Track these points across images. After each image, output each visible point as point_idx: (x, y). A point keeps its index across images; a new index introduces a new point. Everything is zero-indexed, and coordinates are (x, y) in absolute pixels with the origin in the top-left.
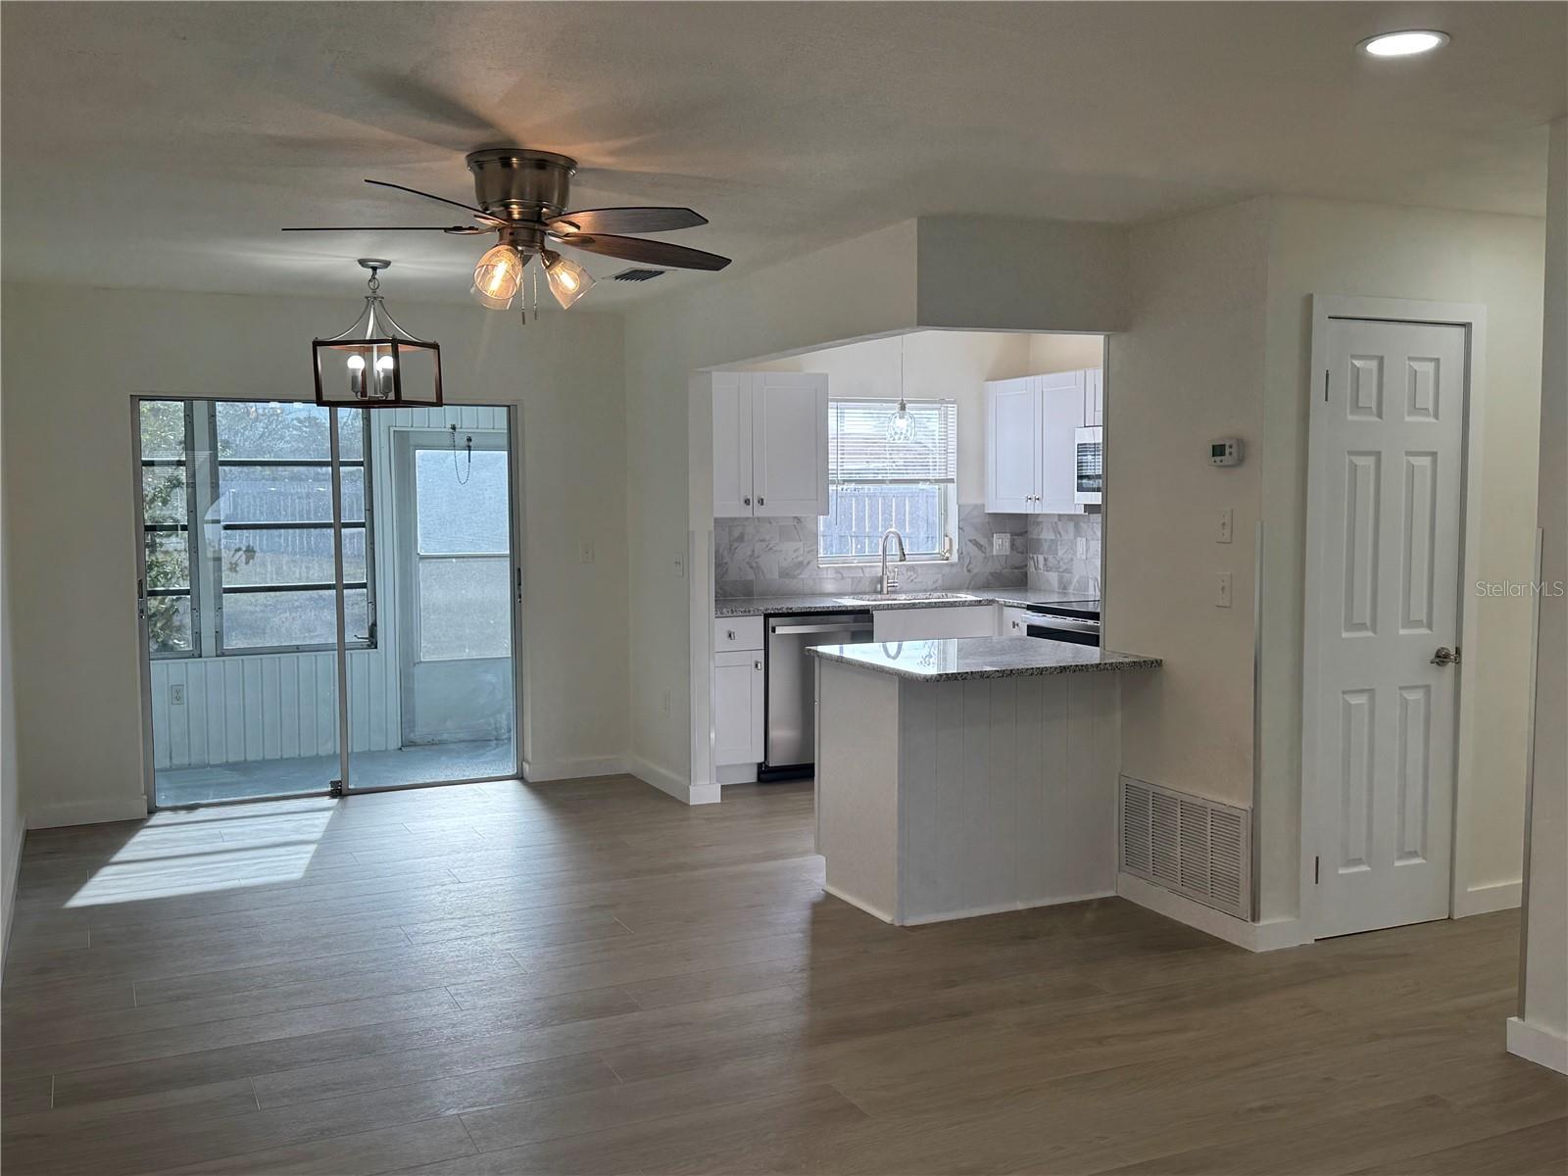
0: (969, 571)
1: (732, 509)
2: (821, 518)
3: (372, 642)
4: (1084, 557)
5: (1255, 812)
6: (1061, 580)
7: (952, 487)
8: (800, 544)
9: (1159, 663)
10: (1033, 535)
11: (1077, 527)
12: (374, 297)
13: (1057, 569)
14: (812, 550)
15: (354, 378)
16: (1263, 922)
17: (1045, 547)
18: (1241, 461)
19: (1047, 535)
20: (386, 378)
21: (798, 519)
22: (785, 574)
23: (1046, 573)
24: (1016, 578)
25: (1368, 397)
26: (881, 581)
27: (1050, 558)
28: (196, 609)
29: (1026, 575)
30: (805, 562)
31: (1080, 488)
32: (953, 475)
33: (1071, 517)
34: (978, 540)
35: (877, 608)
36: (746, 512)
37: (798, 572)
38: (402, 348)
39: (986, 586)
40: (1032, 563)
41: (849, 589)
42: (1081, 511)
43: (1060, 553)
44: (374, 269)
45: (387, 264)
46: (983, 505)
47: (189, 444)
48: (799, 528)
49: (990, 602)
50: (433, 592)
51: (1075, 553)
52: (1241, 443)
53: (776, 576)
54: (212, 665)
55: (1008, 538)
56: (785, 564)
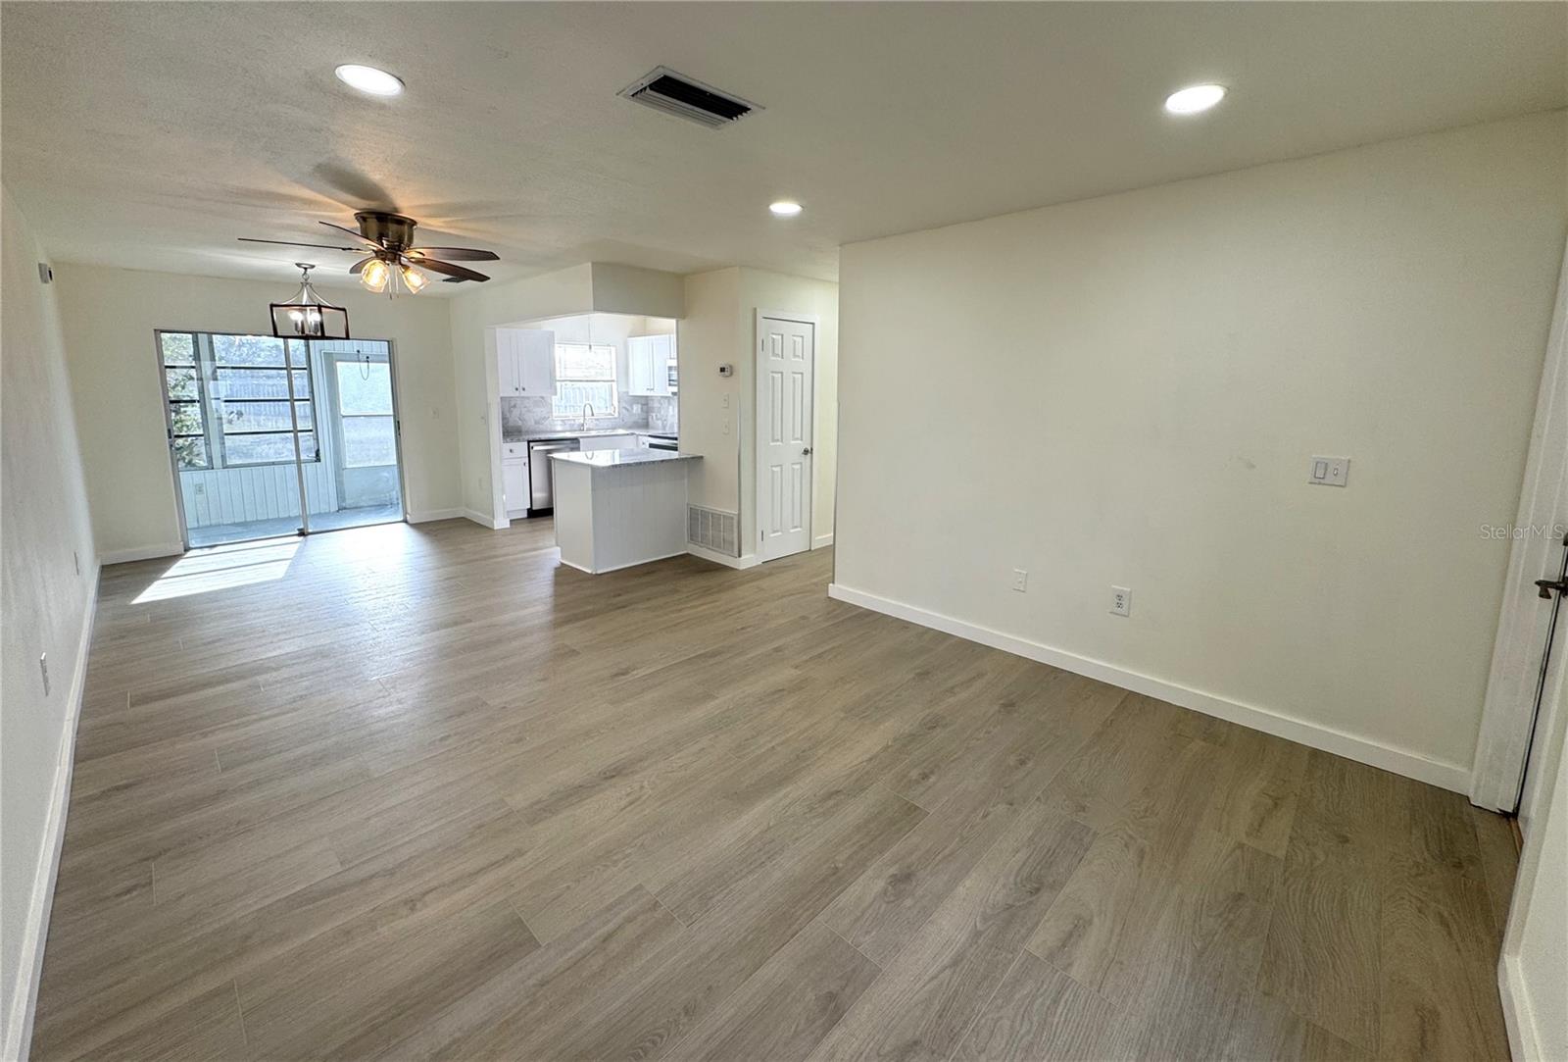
0: (623, 420)
1: (510, 392)
2: (553, 397)
3: (318, 458)
4: (671, 415)
5: (739, 515)
6: (662, 424)
7: (614, 384)
8: (544, 409)
9: (702, 457)
10: (651, 403)
11: (669, 401)
12: (305, 283)
14: (550, 412)
15: (296, 325)
16: (743, 557)
17: (656, 410)
18: (731, 374)
19: (656, 405)
20: (316, 325)
21: (542, 398)
22: (537, 423)
23: (656, 419)
24: (645, 425)
25: (778, 351)
26: (583, 425)
27: (659, 416)
28: (208, 444)
29: (648, 422)
30: (547, 416)
31: (670, 385)
32: (614, 378)
33: (666, 397)
34: (627, 407)
35: (582, 437)
36: (517, 394)
37: (543, 421)
38: (323, 310)
39: (630, 428)
40: (651, 416)
41: (568, 429)
42: (670, 395)
43: (662, 412)
44: (306, 269)
45: (313, 267)
46: (628, 393)
47: (197, 356)
48: (542, 401)
49: (633, 434)
50: (350, 433)
51: (667, 413)
52: (731, 367)
53: (533, 423)
54: (221, 473)
55: (640, 406)
56: (537, 418)
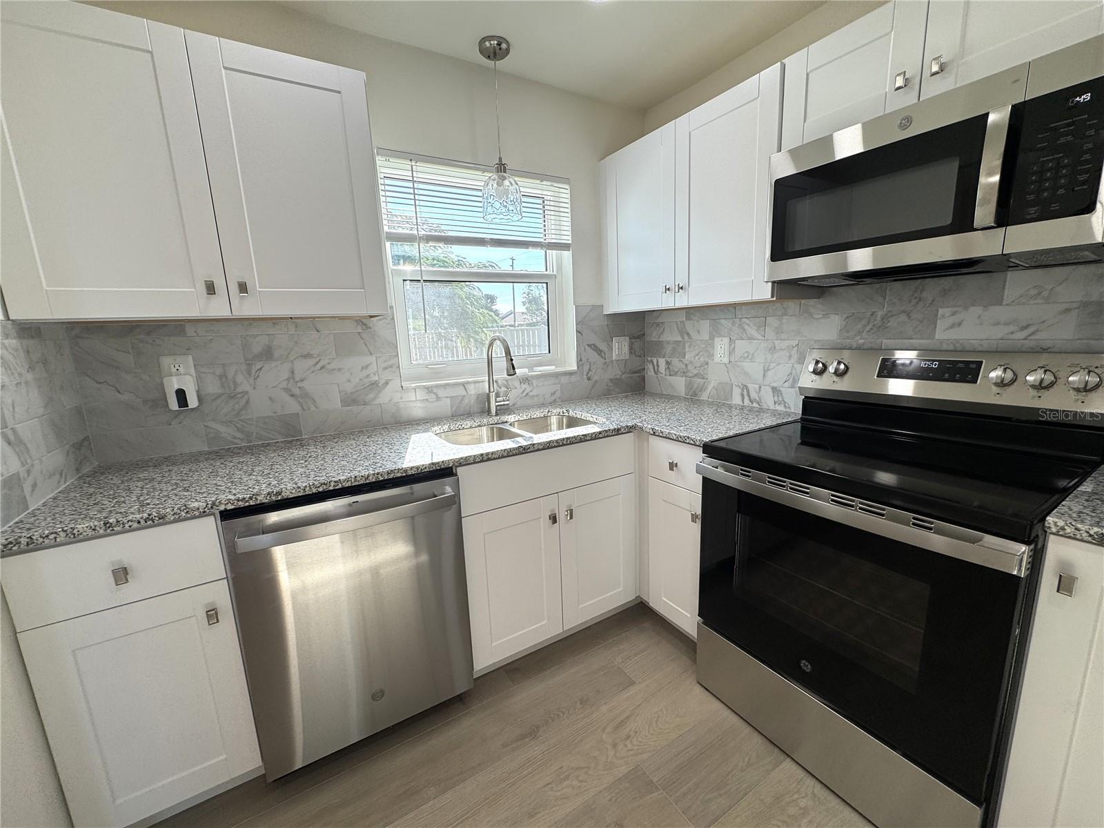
0: (589, 379)
4: (726, 360)
6: (689, 386)
8: (372, 359)
10: (653, 335)
11: (715, 326)
13: (684, 374)
14: (391, 366)
17: (668, 349)
19: (670, 336)
22: (350, 400)
23: (668, 377)
24: (634, 383)
26: (488, 398)
27: (675, 361)
29: (643, 378)
30: (382, 382)
34: (597, 345)
35: (464, 461)
37: (371, 396)
40: (651, 366)
42: (765, 293)
43: (687, 357)
46: (602, 307)
51: (711, 356)
55: (625, 342)
56: (349, 388)
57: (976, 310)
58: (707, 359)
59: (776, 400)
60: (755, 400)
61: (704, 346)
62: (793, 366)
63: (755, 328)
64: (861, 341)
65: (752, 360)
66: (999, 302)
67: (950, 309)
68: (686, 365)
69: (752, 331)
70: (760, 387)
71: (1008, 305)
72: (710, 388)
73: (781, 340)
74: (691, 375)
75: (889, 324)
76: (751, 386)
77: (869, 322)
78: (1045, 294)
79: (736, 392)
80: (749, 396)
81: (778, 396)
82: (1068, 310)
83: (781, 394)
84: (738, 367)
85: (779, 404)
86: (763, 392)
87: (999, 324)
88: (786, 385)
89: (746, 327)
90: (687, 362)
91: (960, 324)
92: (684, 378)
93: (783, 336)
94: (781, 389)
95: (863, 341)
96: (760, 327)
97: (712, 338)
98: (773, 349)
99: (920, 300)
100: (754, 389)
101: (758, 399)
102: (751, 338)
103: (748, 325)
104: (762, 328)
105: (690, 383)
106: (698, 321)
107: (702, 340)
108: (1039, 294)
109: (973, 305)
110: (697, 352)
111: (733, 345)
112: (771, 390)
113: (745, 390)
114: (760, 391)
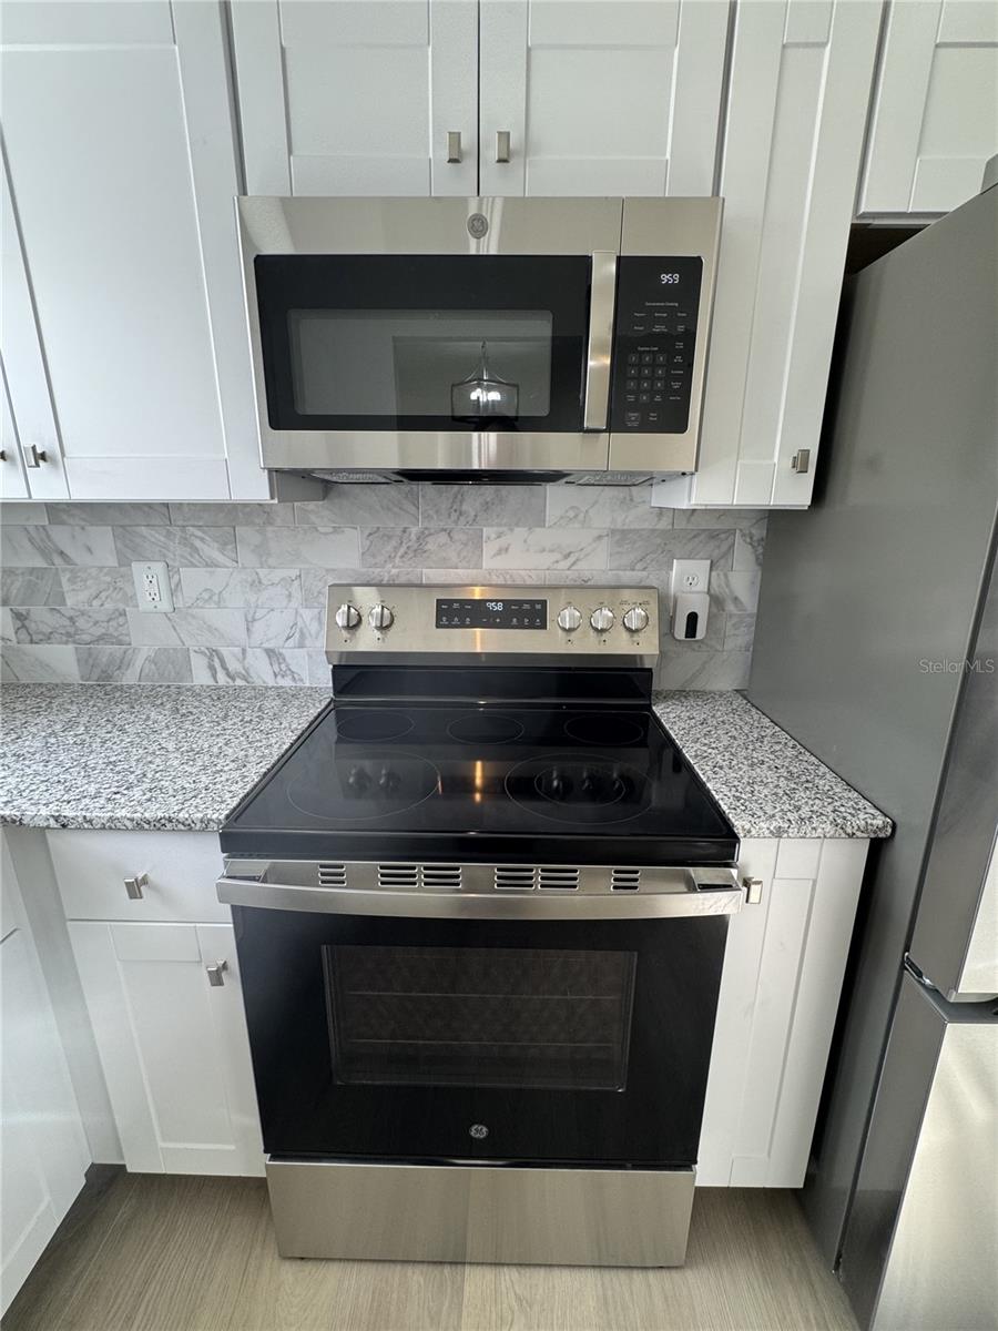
4: (165, 606)
6: (87, 660)
13: (70, 637)
17: (15, 586)
23: (28, 647)
51: (131, 599)
57: (521, 532)
58: (121, 606)
59: (277, 670)
60: (239, 675)
61: (108, 579)
62: (297, 612)
63: (216, 545)
64: (394, 571)
65: (219, 605)
66: (541, 523)
67: (495, 529)
68: (71, 619)
69: (211, 551)
70: (244, 651)
71: (550, 527)
72: (139, 662)
73: (269, 567)
74: (86, 638)
75: (426, 548)
76: (225, 651)
77: (402, 543)
78: (581, 516)
79: (199, 666)
80: (224, 668)
81: (280, 664)
82: (600, 537)
83: (284, 659)
84: (193, 617)
85: (283, 676)
86: (250, 659)
87: (544, 550)
88: (291, 643)
89: (198, 543)
90: (72, 613)
91: (507, 549)
92: (71, 647)
93: (271, 561)
94: (283, 651)
95: (397, 570)
96: (226, 544)
97: (124, 562)
98: (257, 585)
99: (461, 514)
100: (234, 655)
101: (243, 672)
102: (211, 564)
103: (202, 539)
104: (230, 547)
105: (90, 655)
106: (83, 528)
107: (101, 568)
108: (576, 516)
109: (517, 525)
110: (93, 591)
111: (176, 577)
112: (264, 655)
113: (216, 659)
114: (244, 658)
